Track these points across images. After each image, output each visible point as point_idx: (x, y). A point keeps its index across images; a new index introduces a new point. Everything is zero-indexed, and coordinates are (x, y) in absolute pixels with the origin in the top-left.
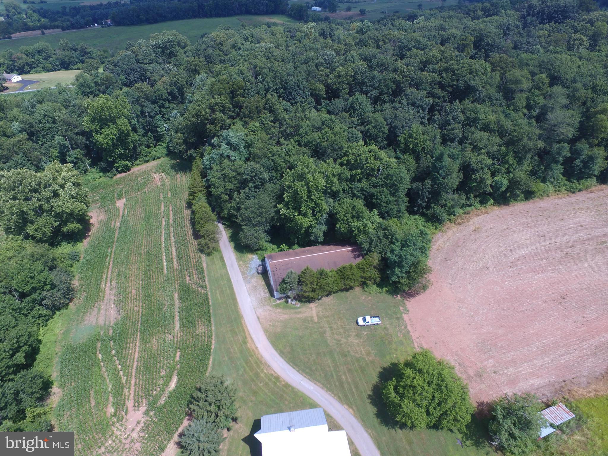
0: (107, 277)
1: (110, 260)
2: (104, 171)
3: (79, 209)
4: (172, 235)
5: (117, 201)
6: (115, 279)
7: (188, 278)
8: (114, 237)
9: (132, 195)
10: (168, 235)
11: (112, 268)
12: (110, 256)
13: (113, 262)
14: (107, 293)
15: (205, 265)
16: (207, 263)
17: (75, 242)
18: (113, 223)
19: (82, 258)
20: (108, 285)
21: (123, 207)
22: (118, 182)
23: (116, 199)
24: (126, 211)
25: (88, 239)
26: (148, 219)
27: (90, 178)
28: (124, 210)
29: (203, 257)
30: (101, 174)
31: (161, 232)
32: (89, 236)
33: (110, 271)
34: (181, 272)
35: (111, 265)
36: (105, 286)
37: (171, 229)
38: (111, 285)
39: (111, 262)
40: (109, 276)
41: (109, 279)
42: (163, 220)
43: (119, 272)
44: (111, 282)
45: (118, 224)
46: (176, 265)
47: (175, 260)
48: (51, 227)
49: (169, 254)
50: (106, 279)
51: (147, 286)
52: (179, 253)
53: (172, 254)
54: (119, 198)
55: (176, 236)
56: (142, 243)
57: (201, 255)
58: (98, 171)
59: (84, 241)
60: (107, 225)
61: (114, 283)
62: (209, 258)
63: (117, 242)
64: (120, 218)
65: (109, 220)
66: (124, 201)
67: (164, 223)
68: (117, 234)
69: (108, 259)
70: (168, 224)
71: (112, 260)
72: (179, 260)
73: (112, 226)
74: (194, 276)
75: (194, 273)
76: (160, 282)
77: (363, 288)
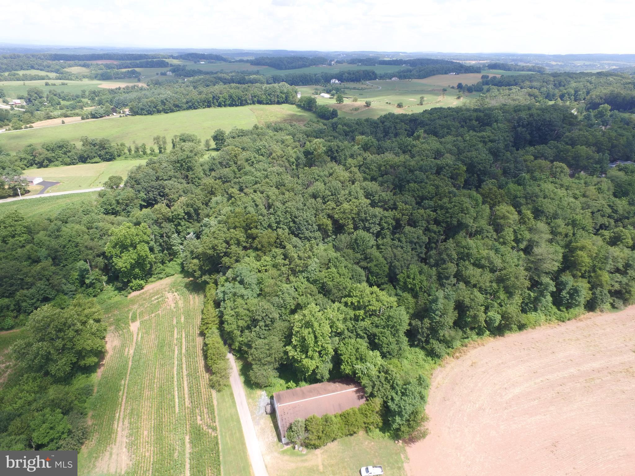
0: (119, 415)
1: (123, 395)
2: (120, 289)
3: (98, 345)
4: (184, 366)
5: (131, 324)
6: (127, 417)
7: (199, 418)
8: (128, 367)
9: (146, 318)
10: (180, 366)
11: (125, 404)
12: (124, 390)
13: (127, 397)
14: (120, 433)
15: (215, 403)
16: (217, 400)
17: (90, 373)
18: (127, 350)
19: (95, 391)
20: (121, 424)
21: (137, 331)
22: (133, 302)
23: (130, 322)
24: (140, 336)
25: (102, 368)
26: (160, 347)
27: (106, 297)
28: (138, 335)
29: (214, 393)
30: (116, 292)
31: (173, 363)
32: (103, 365)
33: (123, 408)
34: (192, 412)
35: (124, 400)
36: (118, 426)
37: (184, 359)
38: (123, 424)
39: (124, 397)
40: (122, 413)
41: (121, 417)
42: (176, 347)
43: (132, 410)
44: (123, 422)
45: (132, 352)
46: (187, 403)
47: (186, 396)
48: (71, 364)
49: (180, 388)
50: (119, 417)
51: (159, 428)
52: (190, 388)
53: (184, 390)
54: (134, 320)
55: (188, 367)
56: (155, 375)
57: (212, 390)
58: (113, 289)
59: (98, 370)
60: (120, 351)
61: (126, 422)
62: (219, 394)
63: (130, 373)
64: (134, 344)
65: (123, 346)
66: (137, 324)
67: (176, 352)
68: (130, 364)
69: (121, 394)
70: (181, 353)
71: (125, 394)
72: (191, 396)
73: (126, 353)
74: (205, 415)
75: (205, 412)
76: (171, 421)
77: (367, 432)
